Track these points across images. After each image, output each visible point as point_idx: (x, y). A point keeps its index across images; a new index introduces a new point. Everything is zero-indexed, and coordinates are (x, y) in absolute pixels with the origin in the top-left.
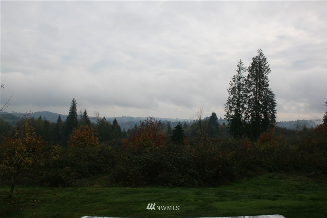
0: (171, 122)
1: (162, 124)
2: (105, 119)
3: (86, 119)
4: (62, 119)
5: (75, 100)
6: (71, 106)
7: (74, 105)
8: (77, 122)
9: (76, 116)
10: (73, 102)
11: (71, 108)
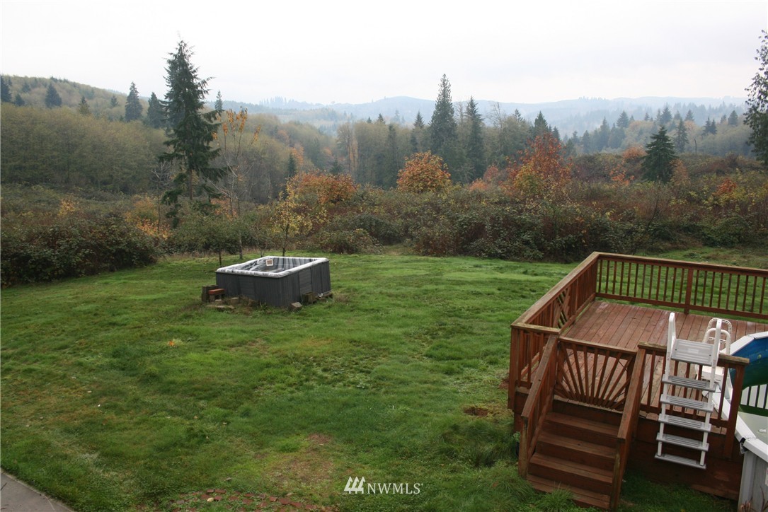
0: (707, 108)
1: (673, 116)
2: (519, 115)
3: (475, 117)
4: (423, 120)
5: (446, 79)
6: (439, 93)
7: (445, 88)
8: (454, 125)
9: (450, 114)
10: (444, 83)
11: (439, 95)
